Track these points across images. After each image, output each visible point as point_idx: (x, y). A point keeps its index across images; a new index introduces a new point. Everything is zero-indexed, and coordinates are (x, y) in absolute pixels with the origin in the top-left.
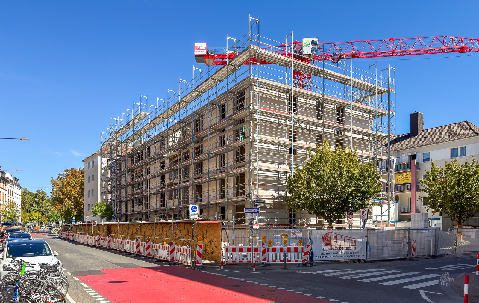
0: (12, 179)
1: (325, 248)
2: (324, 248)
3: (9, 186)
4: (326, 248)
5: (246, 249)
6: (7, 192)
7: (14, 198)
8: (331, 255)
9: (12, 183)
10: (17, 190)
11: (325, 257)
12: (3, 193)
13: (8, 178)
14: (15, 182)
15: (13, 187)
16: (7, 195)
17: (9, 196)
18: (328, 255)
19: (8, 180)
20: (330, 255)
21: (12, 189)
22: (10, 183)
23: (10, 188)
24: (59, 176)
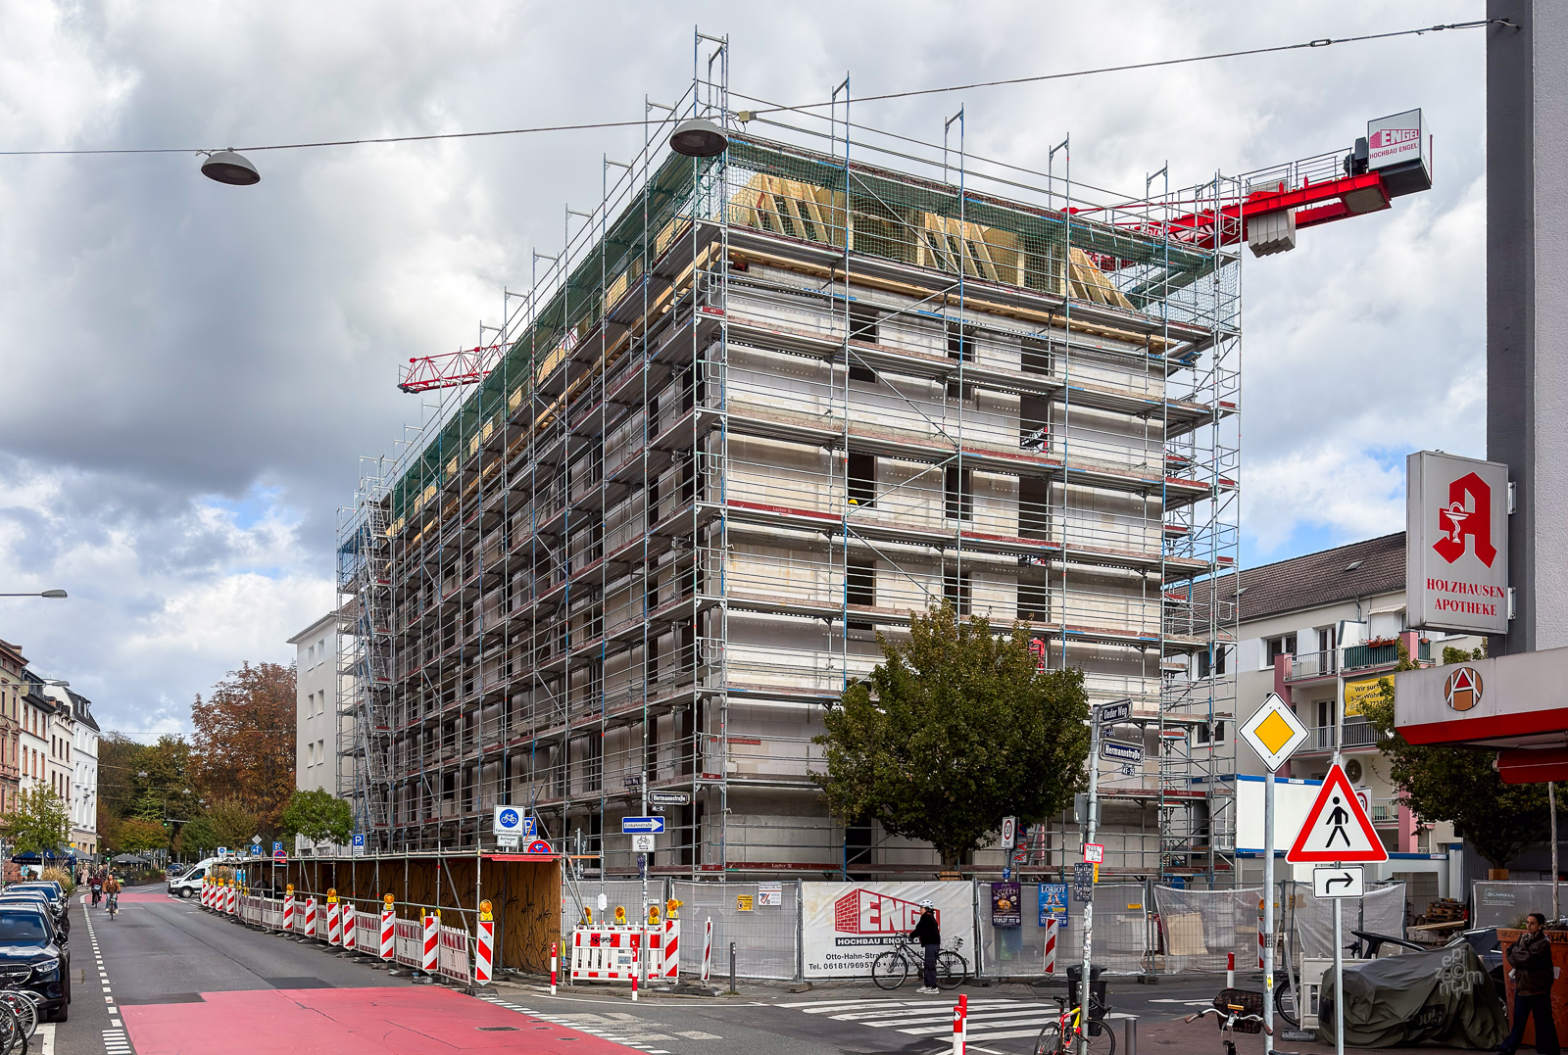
0: (67, 702)
1: (841, 939)
2: (837, 939)
3: (56, 727)
4: (844, 939)
5: (629, 939)
6: (47, 749)
7: (74, 767)
8: (859, 961)
9: (64, 715)
10: (85, 742)
11: (840, 965)
12: (35, 752)
13: (52, 699)
14: (78, 711)
15: (70, 729)
16: (49, 755)
17: (57, 759)
18: (851, 961)
19: (54, 704)
20: (855, 961)
21: (66, 737)
22: (60, 715)
23: (60, 734)
24: (218, 689)
